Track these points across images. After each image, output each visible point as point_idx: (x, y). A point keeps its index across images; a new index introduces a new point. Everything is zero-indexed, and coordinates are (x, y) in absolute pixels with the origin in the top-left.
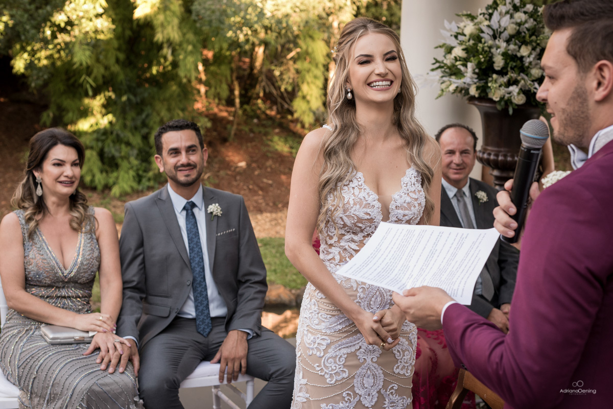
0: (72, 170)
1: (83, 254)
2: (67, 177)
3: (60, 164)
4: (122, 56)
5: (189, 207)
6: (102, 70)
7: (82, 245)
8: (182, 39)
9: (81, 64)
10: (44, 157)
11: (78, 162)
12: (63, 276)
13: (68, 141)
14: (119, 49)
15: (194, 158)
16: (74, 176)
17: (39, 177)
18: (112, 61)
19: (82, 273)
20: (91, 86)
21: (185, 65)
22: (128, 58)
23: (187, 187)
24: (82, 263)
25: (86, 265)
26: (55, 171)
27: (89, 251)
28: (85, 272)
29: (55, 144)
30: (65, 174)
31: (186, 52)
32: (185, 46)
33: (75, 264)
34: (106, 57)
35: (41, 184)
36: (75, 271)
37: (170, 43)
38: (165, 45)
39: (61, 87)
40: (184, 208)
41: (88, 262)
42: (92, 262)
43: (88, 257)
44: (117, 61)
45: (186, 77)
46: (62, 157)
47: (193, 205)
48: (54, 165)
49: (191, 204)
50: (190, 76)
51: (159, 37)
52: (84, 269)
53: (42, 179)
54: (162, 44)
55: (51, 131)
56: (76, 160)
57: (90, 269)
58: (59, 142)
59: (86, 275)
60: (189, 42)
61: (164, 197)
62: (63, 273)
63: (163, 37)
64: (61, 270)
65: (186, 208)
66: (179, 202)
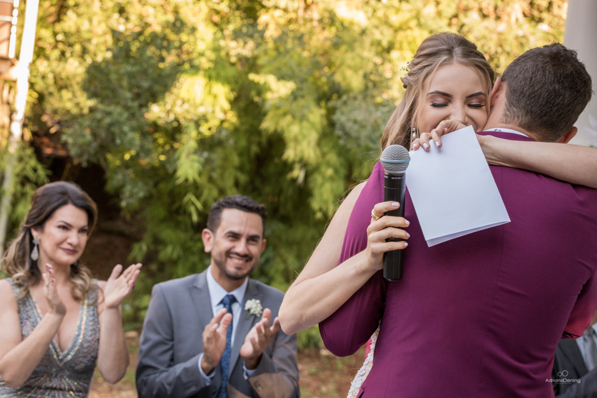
0: (79, 238)
1: (84, 334)
2: (70, 244)
3: (66, 227)
4: (243, 178)
5: (227, 300)
6: (215, 193)
7: (83, 323)
8: (320, 160)
9: (186, 180)
10: (49, 216)
11: (87, 228)
12: (59, 359)
13: (80, 202)
14: (241, 168)
15: (254, 249)
16: (78, 245)
17: (37, 237)
18: (229, 183)
19: (80, 357)
20: (197, 209)
21: (321, 195)
22: (252, 182)
23: (233, 280)
24: (81, 345)
25: (87, 348)
26: (59, 234)
27: (91, 330)
28: (85, 357)
29: (65, 203)
30: (69, 241)
31: (324, 177)
32: (323, 169)
33: (74, 346)
34: (222, 176)
35: (38, 246)
36: (72, 353)
37: (304, 164)
38: (297, 166)
39: (161, 212)
40: (222, 302)
41: (88, 344)
42: (93, 345)
43: (90, 339)
44: (237, 184)
45: (321, 210)
46: (69, 220)
47: (233, 300)
48: (59, 227)
49: (230, 297)
50: (327, 209)
51: (290, 154)
52: (83, 353)
53: (40, 240)
54: (294, 163)
55: (63, 187)
56: (85, 226)
57: (90, 354)
58: (70, 201)
59: (85, 361)
60: (329, 165)
61: (200, 284)
62: (58, 356)
63: (296, 156)
64: (56, 351)
65: (224, 302)
66: (217, 292)
